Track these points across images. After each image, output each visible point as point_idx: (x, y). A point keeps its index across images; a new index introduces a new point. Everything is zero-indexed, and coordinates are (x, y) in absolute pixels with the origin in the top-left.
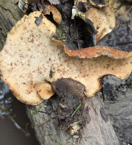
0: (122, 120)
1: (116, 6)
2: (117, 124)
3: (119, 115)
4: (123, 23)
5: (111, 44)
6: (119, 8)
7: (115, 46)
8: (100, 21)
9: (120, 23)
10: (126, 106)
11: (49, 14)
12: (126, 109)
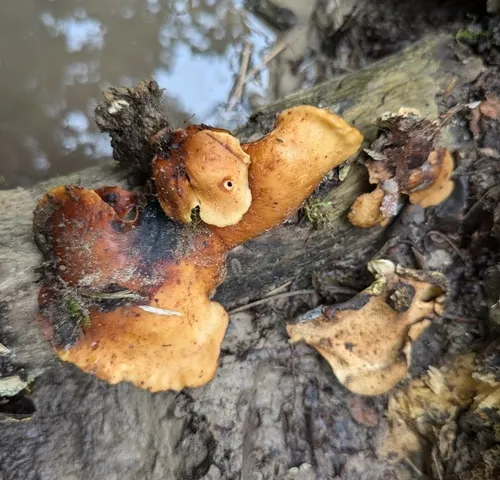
0: (103, 409)
1: (417, 416)
2: (95, 395)
3: (117, 402)
4: (369, 437)
5: (309, 391)
6: (411, 424)
7: (303, 403)
8: (367, 354)
9: (369, 428)
10: (137, 423)
11: (372, 181)
12: (130, 422)
